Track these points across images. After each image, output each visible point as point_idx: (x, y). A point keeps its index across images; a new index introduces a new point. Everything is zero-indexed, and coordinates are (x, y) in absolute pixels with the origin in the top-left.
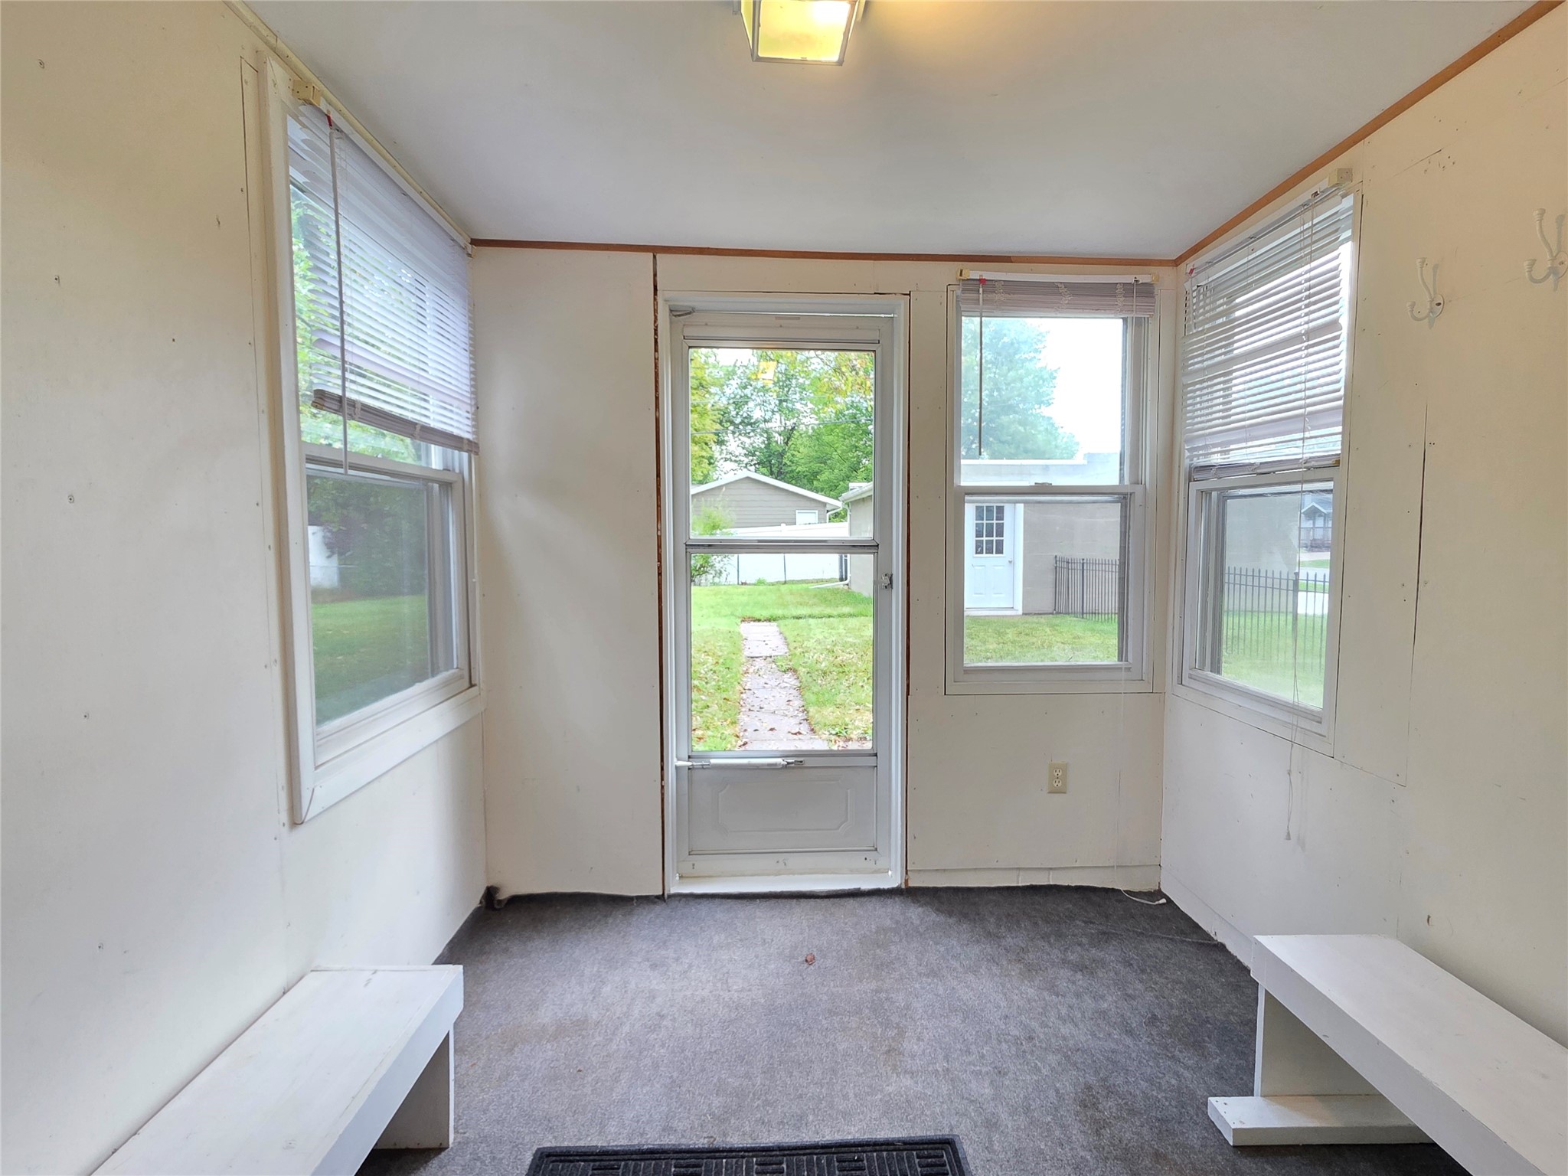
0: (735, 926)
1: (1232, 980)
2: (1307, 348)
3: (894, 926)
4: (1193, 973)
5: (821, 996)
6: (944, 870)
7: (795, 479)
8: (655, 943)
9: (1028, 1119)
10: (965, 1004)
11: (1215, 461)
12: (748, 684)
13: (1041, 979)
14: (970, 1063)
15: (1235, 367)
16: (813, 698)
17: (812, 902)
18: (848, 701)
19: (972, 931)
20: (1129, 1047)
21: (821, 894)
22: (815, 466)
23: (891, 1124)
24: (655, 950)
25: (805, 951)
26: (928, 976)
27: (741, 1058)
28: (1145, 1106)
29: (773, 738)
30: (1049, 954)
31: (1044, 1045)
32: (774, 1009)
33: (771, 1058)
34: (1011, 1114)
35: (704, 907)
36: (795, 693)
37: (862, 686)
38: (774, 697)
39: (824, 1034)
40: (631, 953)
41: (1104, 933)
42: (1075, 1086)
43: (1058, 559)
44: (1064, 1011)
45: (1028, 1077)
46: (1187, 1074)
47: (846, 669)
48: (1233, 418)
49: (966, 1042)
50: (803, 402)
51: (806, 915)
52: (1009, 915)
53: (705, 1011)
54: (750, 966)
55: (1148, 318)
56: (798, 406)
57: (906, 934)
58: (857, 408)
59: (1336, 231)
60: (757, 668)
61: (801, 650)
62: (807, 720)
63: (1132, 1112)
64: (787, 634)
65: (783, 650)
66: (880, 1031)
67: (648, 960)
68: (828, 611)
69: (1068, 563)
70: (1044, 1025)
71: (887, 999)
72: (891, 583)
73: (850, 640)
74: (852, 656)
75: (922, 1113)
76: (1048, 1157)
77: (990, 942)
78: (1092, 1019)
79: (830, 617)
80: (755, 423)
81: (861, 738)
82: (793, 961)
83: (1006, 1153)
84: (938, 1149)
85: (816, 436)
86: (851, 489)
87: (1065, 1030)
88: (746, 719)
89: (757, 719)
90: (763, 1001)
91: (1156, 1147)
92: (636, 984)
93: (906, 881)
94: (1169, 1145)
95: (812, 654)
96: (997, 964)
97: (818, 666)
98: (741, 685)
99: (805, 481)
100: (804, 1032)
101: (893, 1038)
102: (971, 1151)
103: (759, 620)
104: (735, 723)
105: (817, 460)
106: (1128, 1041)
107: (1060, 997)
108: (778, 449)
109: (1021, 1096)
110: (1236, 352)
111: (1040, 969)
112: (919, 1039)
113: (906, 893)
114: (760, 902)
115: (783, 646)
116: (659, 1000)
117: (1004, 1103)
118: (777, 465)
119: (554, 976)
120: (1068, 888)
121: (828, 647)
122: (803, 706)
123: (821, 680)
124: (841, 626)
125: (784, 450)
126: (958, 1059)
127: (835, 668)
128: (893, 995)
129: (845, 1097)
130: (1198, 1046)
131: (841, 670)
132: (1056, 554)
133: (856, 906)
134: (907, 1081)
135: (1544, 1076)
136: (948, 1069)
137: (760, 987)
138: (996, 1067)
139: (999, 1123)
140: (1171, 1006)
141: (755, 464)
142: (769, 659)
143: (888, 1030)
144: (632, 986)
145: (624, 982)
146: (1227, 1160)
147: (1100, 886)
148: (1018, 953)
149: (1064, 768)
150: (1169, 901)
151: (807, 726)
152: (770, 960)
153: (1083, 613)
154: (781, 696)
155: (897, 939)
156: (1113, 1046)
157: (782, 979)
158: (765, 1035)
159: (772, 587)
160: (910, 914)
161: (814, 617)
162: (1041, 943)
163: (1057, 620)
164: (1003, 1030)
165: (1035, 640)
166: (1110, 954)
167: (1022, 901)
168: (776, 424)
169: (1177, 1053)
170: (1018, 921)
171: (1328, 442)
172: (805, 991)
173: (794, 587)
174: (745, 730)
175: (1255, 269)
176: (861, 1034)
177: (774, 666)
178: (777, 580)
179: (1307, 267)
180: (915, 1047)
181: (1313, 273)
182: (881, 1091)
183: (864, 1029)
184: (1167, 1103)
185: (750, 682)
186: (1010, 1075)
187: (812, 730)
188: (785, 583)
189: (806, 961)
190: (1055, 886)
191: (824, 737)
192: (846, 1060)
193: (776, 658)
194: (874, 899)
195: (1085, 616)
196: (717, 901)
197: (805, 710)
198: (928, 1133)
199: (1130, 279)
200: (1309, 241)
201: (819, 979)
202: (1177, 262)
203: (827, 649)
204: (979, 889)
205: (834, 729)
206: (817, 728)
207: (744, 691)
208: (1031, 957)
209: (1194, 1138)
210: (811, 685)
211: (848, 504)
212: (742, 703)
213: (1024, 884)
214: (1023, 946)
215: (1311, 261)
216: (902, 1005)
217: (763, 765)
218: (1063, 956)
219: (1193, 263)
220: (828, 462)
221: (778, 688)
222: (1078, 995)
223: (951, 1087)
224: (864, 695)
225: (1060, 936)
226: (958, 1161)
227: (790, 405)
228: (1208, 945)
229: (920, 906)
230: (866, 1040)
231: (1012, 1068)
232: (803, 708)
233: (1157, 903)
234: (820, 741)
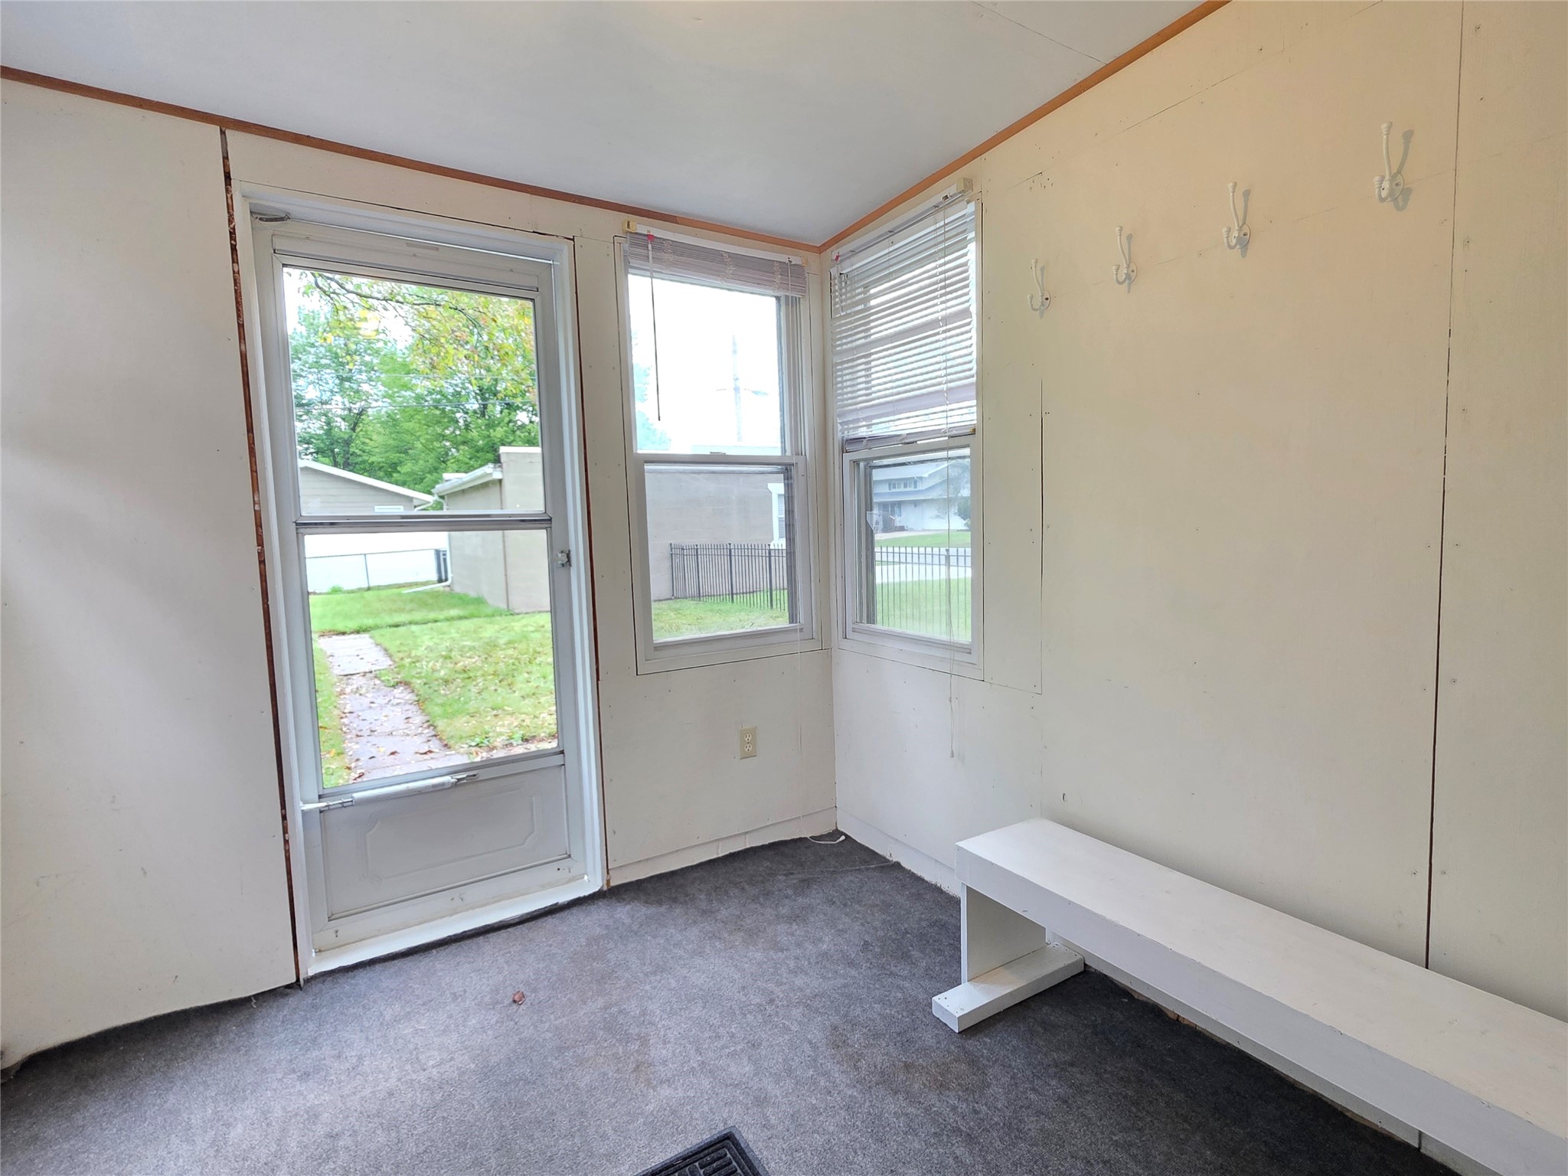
0: (410, 990)
1: (913, 891)
2: (944, 332)
3: (604, 932)
4: (884, 894)
5: (543, 1036)
6: (647, 860)
7: (370, 470)
8: (299, 1046)
9: (793, 1081)
10: (701, 989)
11: (865, 434)
12: (348, 707)
13: (763, 940)
14: (723, 1047)
15: (872, 351)
16: (437, 710)
17: (503, 933)
18: (482, 708)
19: (686, 914)
20: (856, 977)
21: (512, 922)
22: (394, 456)
23: (662, 1144)
24: (303, 1055)
25: (510, 991)
26: (655, 973)
27: (462, 1145)
28: (885, 1025)
29: (397, 762)
30: (763, 915)
31: (785, 1003)
32: (490, 1071)
33: (501, 1129)
34: (777, 1082)
35: (362, 978)
36: (414, 708)
37: (496, 690)
38: (386, 716)
39: (559, 1076)
40: (265, 1070)
41: (803, 881)
42: (824, 1031)
43: (673, 546)
44: (792, 964)
45: (781, 1039)
46: (907, 984)
47: (471, 674)
48: (873, 395)
49: (713, 1028)
50: (371, 383)
51: (500, 950)
52: (717, 888)
53: (397, 1106)
54: (444, 1031)
55: (799, 298)
56: (365, 387)
57: (621, 937)
58: (440, 392)
59: (964, 231)
60: (355, 686)
61: (409, 660)
62: (435, 736)
63: (877, 1036)
64: (387, 645)
65: (385, 663)
66: (621, 1050)
67: (294, 1071)
68: (432, 615)
69: (683, 549)
70: (779, 984)
71: (620, 1012)
72: (569, 560)
73: (468, 643)
74: (474, 660)
75: (691, 1117)
76: (822, 1110)
77: (707, 920)
78: (818, 963)
79: (436, 621)
80: (308, 405)
81: (506, 745)
82: (499, 1006)
83: (784, 1123)
84: (720, 1149)
85: (391, 422)
86: (447, 481)
87: (799, 981)
88: (356, 747)
89: (369, 745)
90: (473, 1066)
91: (904, 1059)
92: (284, 1109)
93: (608, 882)
94: (913, 1053)
95: (424, 663)
96: (720, 939)
97: (436, 675)
98: (339, 709)
99: (381, 474)
100: (534, 1083)
101: (637, 1051)
102: (751, 1138)
103: (344, 633)
104: (342, 753)
105: (395, 449)
106: (853, 972)
107: (785, 953)
108: (343, 436)
109: (780, 1060)
110: (873, 337)
111: (760, 931)
112: (665, 1043)
113: (610, 894)
114: (438, 952)
115: (384, 659)
116: (325, 1116)
117: (767, 1074)
118: (342, 455)
119: (137, 1146)
120: (763, 847)
121: (443, 653)
122: (428, 721)
123: (444, 690)
124: (454, 631)
125: (351, 436)
126: (709, 1047)
127: (457, 675)
128: (625, 1006)
129: (604, 1137)
130: (906, 956)
131: (466, 676)
132: (671, 542)
133: (557, 923)
134: (665, 1092)
135: (1167, 892)
136: (703, 1062)
137: (464, 1051)
138: (748, 1042)
139: (768, 1095)
140: (875, 928)
141: (311, 453)
142: (368, 675)
143: (629, 1044)
144: (278, 1112)
145: (263, 1113)
146: (959, 1047)
147: (790, 838)
148: (736, 922)
149: (753, 732)
150: (847, 837)
151: (438, 742)
152: (468, 1016)
153: (700, 597)
154: (396, 716)
155: (611, 945)
156: (843, 981)
157: (490, 1032)
158: (486, 1106)
159: (353, 595)
160: (619, 916)
161: (416, 623)
162: (753, 906)
163: (677, 604)
164: (744, 1002)
165: (663, 624)
166: (814, 897)
167: (724, 871)
168: (338, 406)
169: (893, 969)
170: (726, 893)
171: (965, 414)
172: (522, 1036)
173: (383, 593)
174: (358, 760)
175: (895, 261)
176: (602, 1060)
177: (377, 682)
178: (358, 587)
179: (942, 261)
180: (664, 1052)
181: (948, 266)
182: (642, 1114)
183: (603, 1054)
184: (900, 1016)
185: (350, 703)
186: (765, 1044)
187: (446, 745)
188: (369, 589)
189: (515, 1001)
190: (752, 849)
191: (462, 750)
192: (593, 1096)
193: (378, 672)
194: (574, 910)
195: (702, 599)
196: (378, 967)
197: (431, 725)
198: (705, 1137)
199: (784, 258)
200: (941, 238)
201: (535, 1018)
202: (821, 249)
203: (442, 656)
204: (682, 870)
205: (473, 740)
206: (451, 743)
207: (344, 715)
208: (748, 922)
209: (928, 1038)
210: (432, 696)
211: (442, 497)
212: (344, 729)
213: (723, 854)
214: (738, 913)
215: (945, 256)
216: (638, 1012)
217: (426, 787)
218: (776, 912)
219: (839, 250)
220: (410, 451)
221: (389, 706)
222: (799, 945)
223: (712, 1080)
224: (500, 698)
225: (767, 894)
226: (742, 1152)
227: (355, 386)
228: (888, 866)
229: (626, 904)
230: (609, 1065)
231: (764, 1036)
232: (428, 724)
233: (838, 841)
234: (459, 756)
